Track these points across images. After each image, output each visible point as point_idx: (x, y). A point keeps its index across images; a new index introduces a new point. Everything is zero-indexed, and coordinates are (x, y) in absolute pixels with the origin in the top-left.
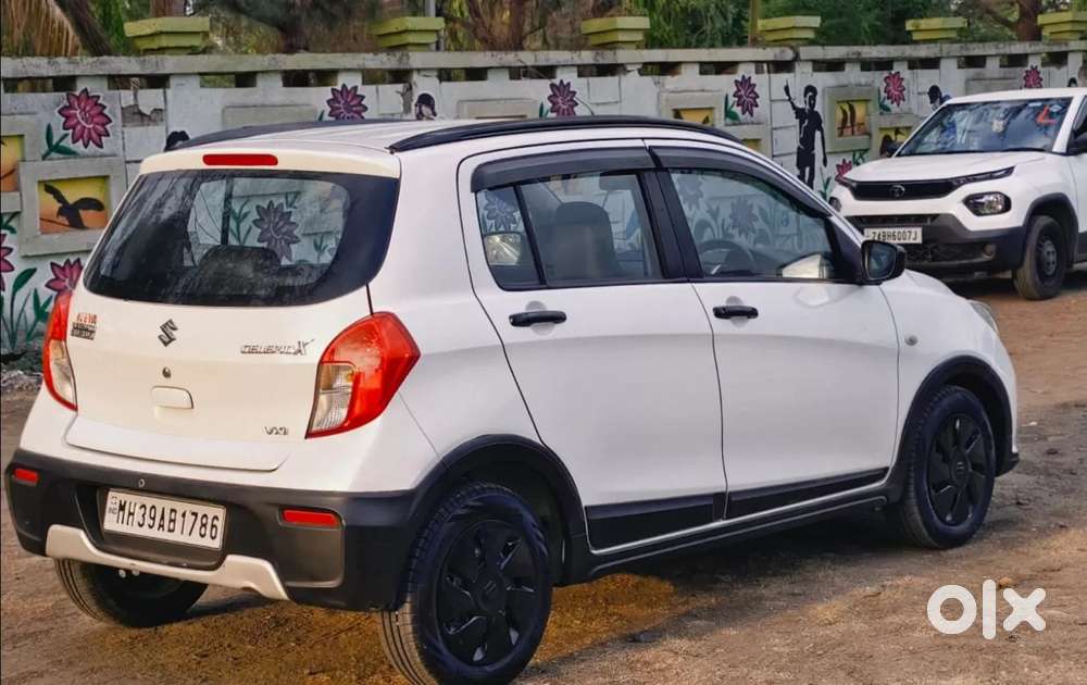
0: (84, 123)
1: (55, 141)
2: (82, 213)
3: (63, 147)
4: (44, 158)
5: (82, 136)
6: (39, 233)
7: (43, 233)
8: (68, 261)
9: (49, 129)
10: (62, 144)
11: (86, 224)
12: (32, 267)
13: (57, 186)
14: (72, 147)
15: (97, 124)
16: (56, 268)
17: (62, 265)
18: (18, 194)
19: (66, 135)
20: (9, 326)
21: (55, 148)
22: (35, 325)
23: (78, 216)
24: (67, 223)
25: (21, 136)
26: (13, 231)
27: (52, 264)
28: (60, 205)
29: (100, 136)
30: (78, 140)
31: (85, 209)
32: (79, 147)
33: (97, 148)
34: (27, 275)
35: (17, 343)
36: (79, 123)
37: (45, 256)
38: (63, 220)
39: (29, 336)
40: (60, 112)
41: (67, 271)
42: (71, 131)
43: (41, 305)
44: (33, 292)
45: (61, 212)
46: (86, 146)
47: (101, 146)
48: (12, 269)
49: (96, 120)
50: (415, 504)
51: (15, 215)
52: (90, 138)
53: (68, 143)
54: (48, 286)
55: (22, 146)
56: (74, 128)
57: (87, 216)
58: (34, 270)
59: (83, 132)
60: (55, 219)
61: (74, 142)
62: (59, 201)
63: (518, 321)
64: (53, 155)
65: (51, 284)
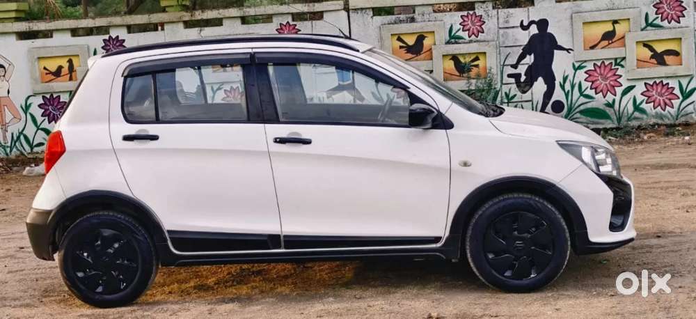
0: (669, 11)
1: (650, 21)
2: (666, 57)
3: (655, 24)
4: (642, 30)
5: (667, 18)
6: (636, 68)
7: (638, 68)
8: (655, 82)
9: (647, 15)
10: (655, 22)
11: (667, 63)
12: (633, 84)
13: (650, 44)
14: (661, 24)
15: (677, 11)
16: (648, 86)
17: (651, 83)
18: (624, 48)
19: (658, 18)
20: (617, 113)
21: (649, 24)
22: (633, 113)
23: (664, 58)
24: (656, 62)
25: (629, 19)
26: (622, 66)
27: (645, 84)
28: (652, 53)
29: (679, 17)
30: (664, 20)
31: (667, 55)
32: (665, 23)
33: (677, 24)
34: (630, 88)
35: (622, 122)
36: (665, 11)
37: (642, 79)
38: (654, 61)
39: (629, 119)
40: (654, 6)
41: (655, 87)
42: (660, 16)
43: (638, 103)
44: (633, 97)
45: (652, 57)
46: (669, 23)
47: (679, 23)
48: (622, 85)
49: (677, 9)
50: (52, 215)
51: (624, 58)
52: (672, 19)
53: (658, 22)
54: (642, 94)
55: (629, 24)
56: (662, 14)
57: (668, 58)
58: (634, 86)
59: (668, 15)
60: (649, 61)
61: (662, 21)
62: (652, 52)
63: (127, 138)
64: (649, 28)
65: (644, 94)
